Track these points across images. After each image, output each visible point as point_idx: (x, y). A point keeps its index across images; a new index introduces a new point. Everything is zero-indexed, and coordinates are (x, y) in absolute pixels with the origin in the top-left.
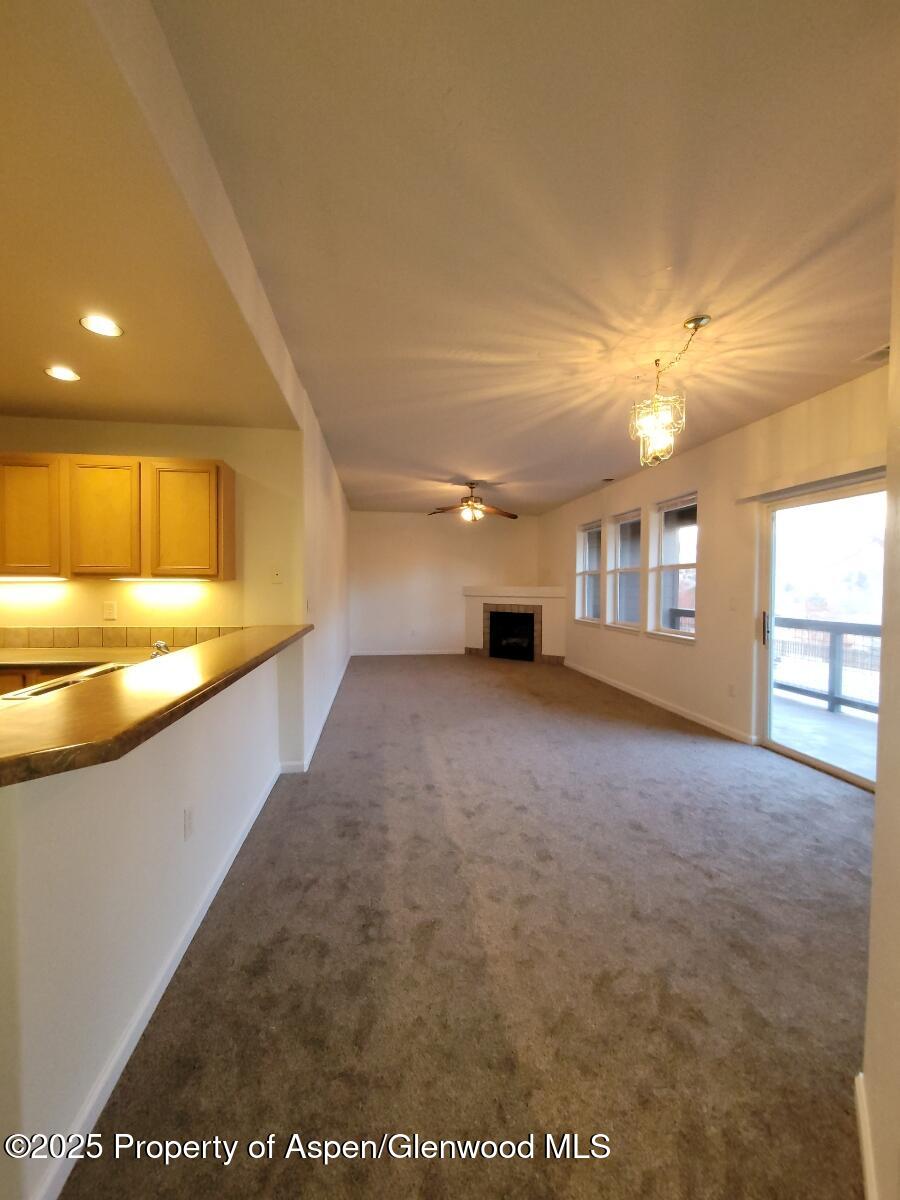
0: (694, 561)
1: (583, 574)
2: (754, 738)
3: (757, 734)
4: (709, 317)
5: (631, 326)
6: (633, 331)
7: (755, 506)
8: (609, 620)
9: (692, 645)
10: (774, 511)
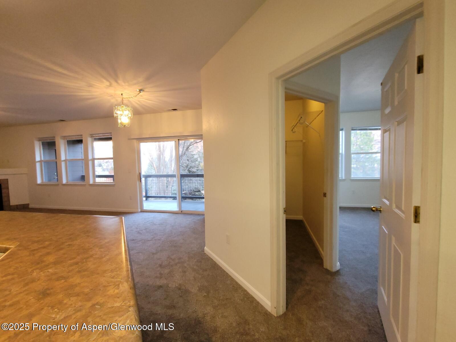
0: (112, 156)
1: (41, 161)
2: (139, 210)
3: (140, 209)
4: (144, 91)
5: (123, 84)
6: (123, 85)
7: (135, 141)
8: (64, 181)
9: (114, 186)
10: (140, 143)
